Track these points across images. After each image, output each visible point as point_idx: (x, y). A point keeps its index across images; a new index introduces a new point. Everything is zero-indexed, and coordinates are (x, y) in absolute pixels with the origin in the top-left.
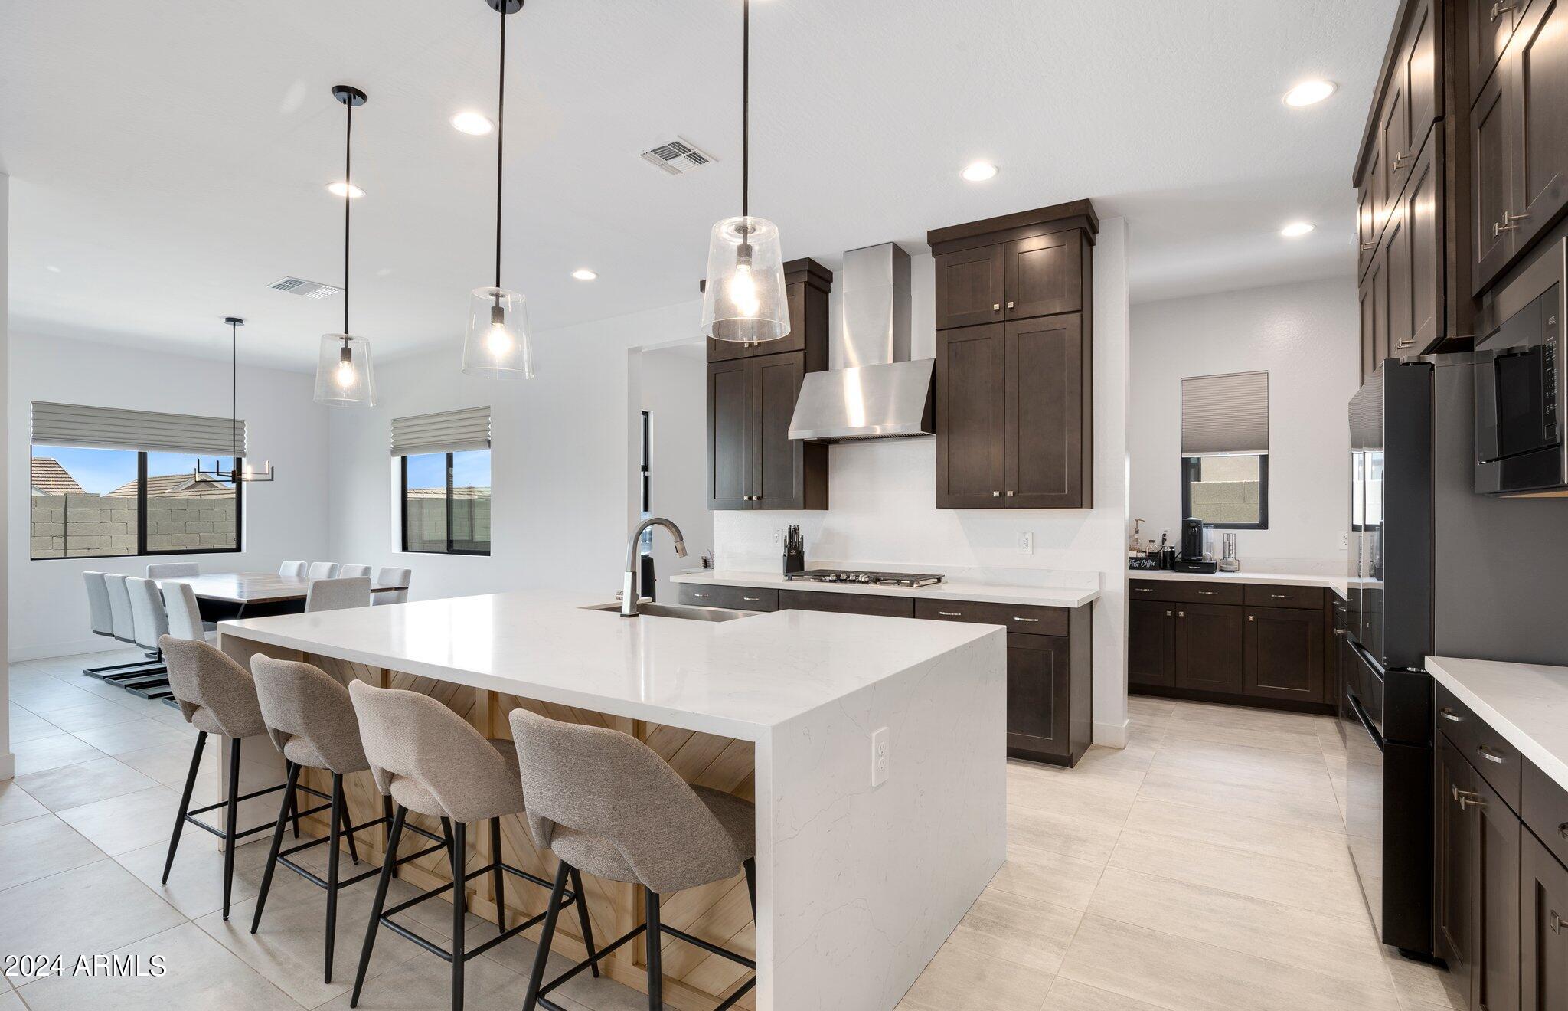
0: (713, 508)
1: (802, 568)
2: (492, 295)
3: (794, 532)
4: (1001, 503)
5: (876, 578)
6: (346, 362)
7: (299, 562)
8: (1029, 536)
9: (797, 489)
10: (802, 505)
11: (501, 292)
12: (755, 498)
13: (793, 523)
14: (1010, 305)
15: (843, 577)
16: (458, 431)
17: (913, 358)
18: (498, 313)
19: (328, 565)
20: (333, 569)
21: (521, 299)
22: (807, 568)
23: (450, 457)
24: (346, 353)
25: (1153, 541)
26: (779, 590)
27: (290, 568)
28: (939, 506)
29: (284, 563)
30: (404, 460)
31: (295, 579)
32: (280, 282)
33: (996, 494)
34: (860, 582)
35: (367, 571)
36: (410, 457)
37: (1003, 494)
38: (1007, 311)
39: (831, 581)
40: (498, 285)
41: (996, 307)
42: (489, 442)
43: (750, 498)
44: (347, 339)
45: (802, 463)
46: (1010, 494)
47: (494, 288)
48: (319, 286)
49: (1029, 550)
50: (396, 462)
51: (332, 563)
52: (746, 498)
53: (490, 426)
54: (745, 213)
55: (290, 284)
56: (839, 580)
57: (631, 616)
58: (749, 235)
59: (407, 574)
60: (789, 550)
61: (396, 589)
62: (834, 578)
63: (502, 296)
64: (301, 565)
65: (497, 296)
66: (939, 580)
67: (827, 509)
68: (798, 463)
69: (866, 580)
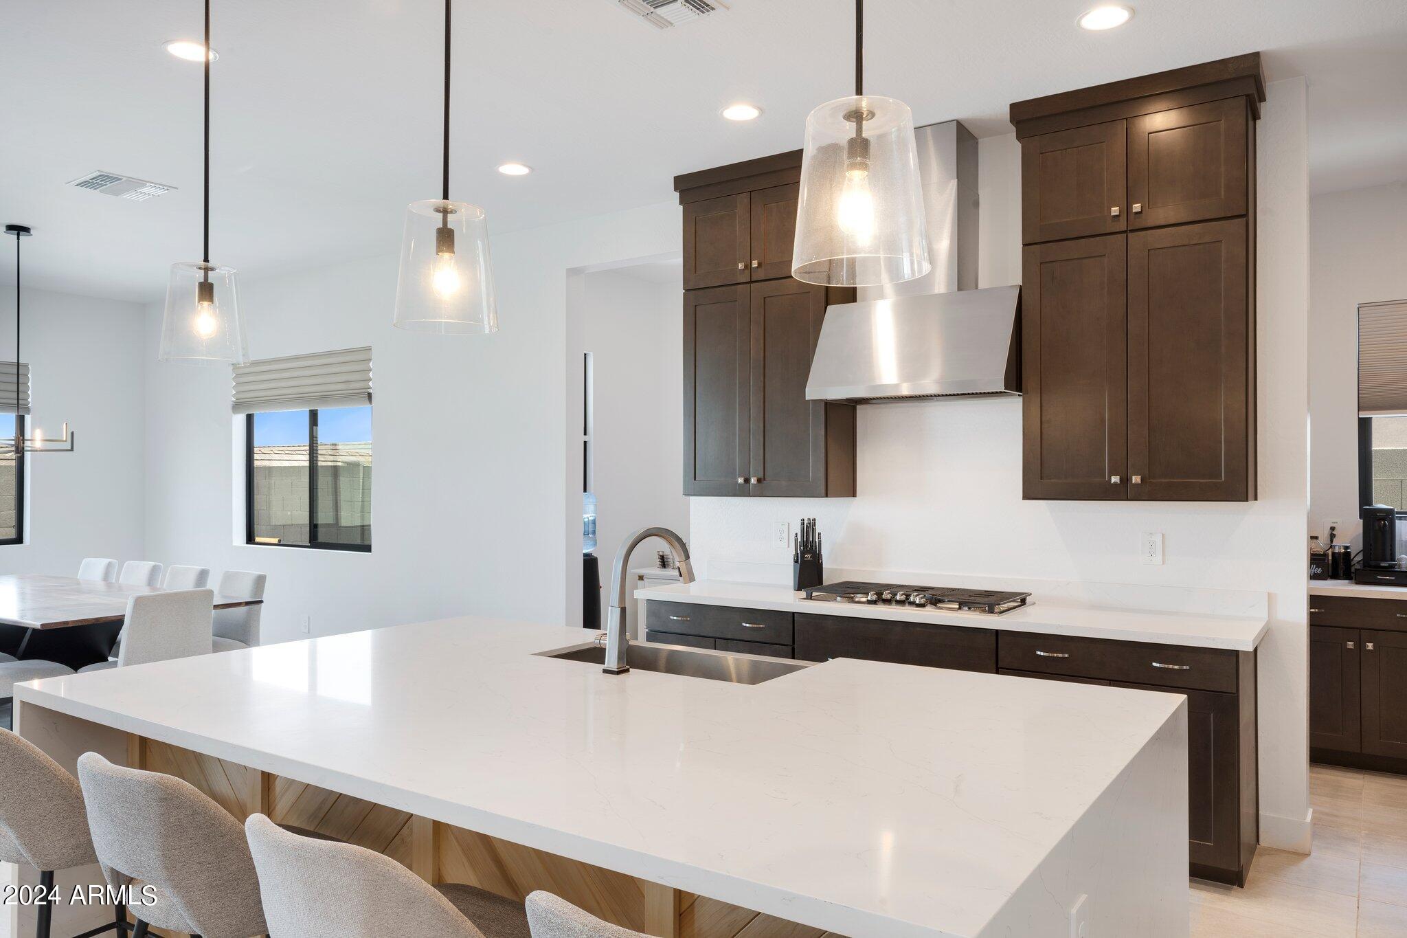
0: (689, 492)
1: (820, 582)
2: (438, 210)
3: (809, 528)
4: (1122, 493)
5: (936, 597)
6: (206, 304)
7: (106, 561)
8: (1158, 539)
9: (814, 467)
10: (823, 491)
11: (450, 207)
12: (753, 480)
13: (808, 515)
14: (1137, 207)
15: (886, 595)
16: (328, 379)
17: (983, 284)
18: (446, 237)
19: (146, 566)
20: (154, 573)
21: (480, 216)
22: (828, 579)
23: (314, 416)
24: (206, 290)
25: (1316, 538)
26: (794, 613)
27: (93, 569)
28: (1028, 495)
29: (85, 561)
30: (250, 418)
31: (101, 585)
32: (87, 178)
33: (1115, 479)
34: (913, 604)
35: (203, 576)
36: (256, 412)
37: (1125, 480)
38: (1131, 217)
39: (869, 602)
40: (446, 197)
41: (1115, 211)
42: (370, 396)
43: (747, 481)
44: (207, 270)
45: (823, 432)
46: (1136, 479)
47: (440, 201)
48: (143, 183)
49: (1158, 558)
50: (239, 421)
51: (153, 563)
52: (741, 480)
53: (371, 374)
54: (859, 91)
55: (100, 181)
56: (880, 600)
57: (618, 673)
58: (864, 122)
59: (260, 581)
60: (803, 553)
61: (247, 603)
62: (874, 598)
63: (451, 212)
64: (109, 565)
65: (445, 212)
66: (1023, 602)
67: (854, 495)
68: (816, 432)
69: (923, 601)
